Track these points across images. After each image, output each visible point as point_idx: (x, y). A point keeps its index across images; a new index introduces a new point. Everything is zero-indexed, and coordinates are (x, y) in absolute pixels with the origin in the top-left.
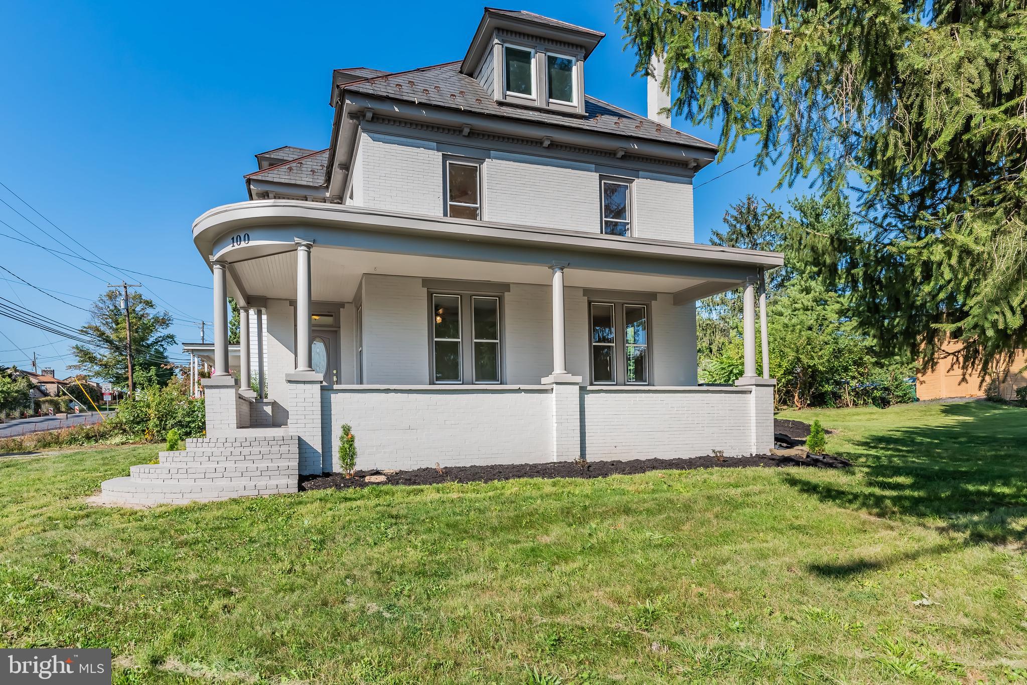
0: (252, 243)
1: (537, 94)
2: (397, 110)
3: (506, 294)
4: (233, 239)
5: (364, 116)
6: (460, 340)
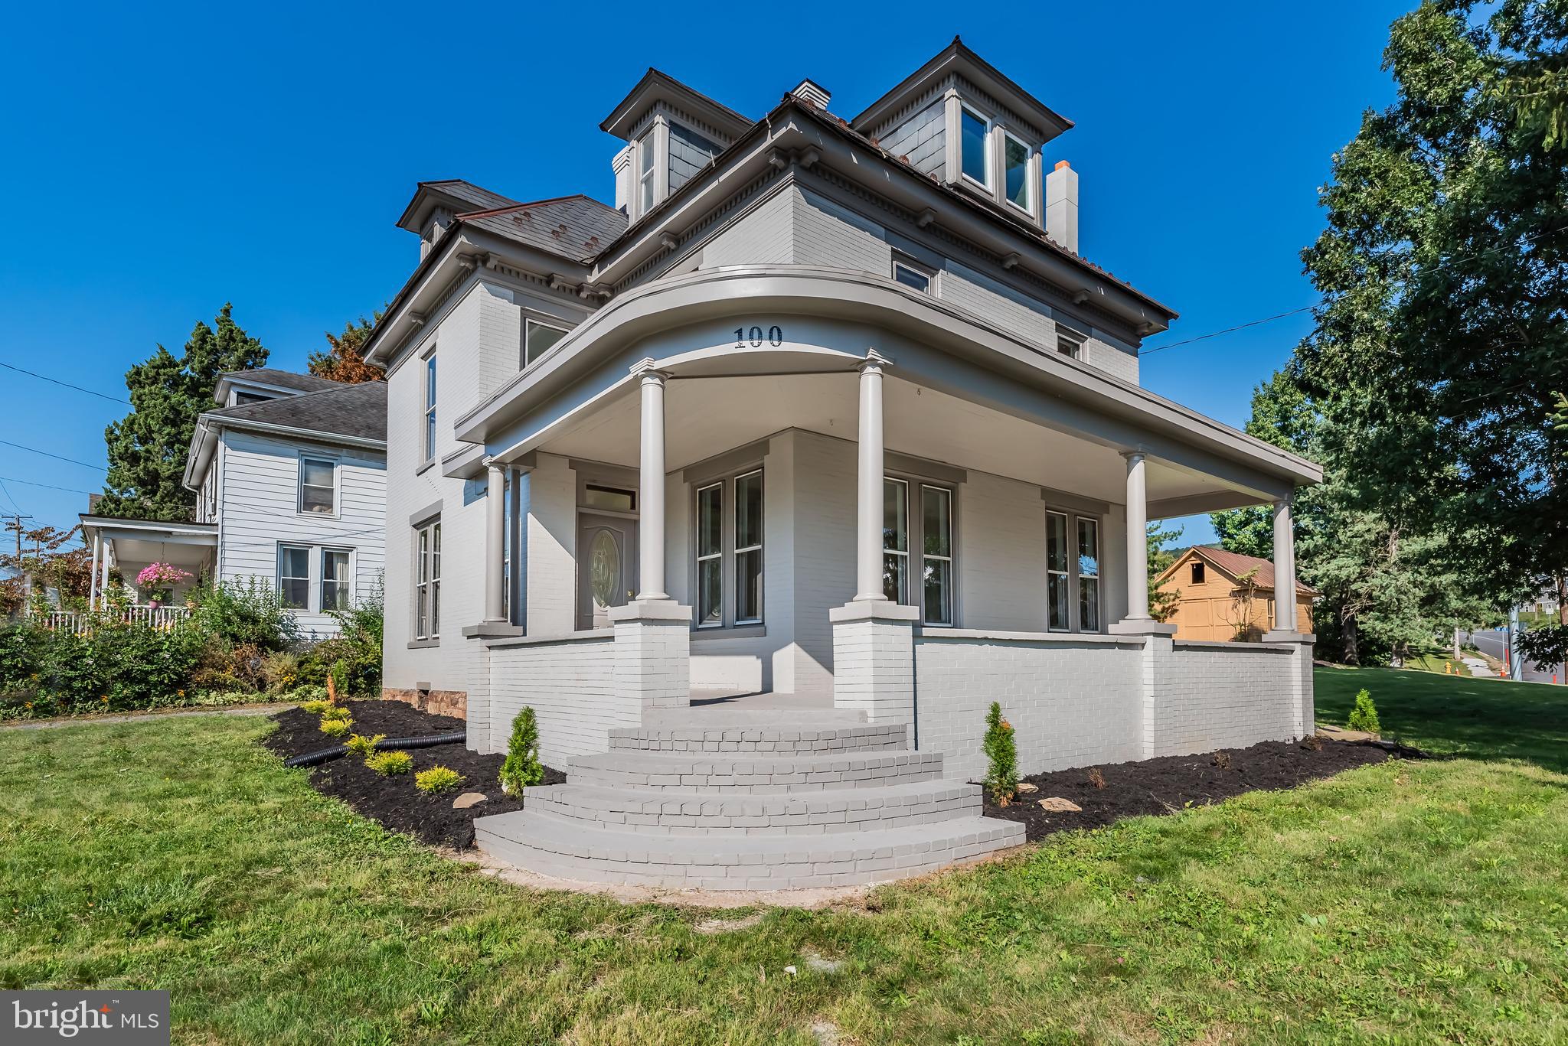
0: (786, 346)
1: (992, 184)
2: (855, 160)
3: (963, 484)
4: (740, 332)
5: (799, 158)
6: (907, 554)
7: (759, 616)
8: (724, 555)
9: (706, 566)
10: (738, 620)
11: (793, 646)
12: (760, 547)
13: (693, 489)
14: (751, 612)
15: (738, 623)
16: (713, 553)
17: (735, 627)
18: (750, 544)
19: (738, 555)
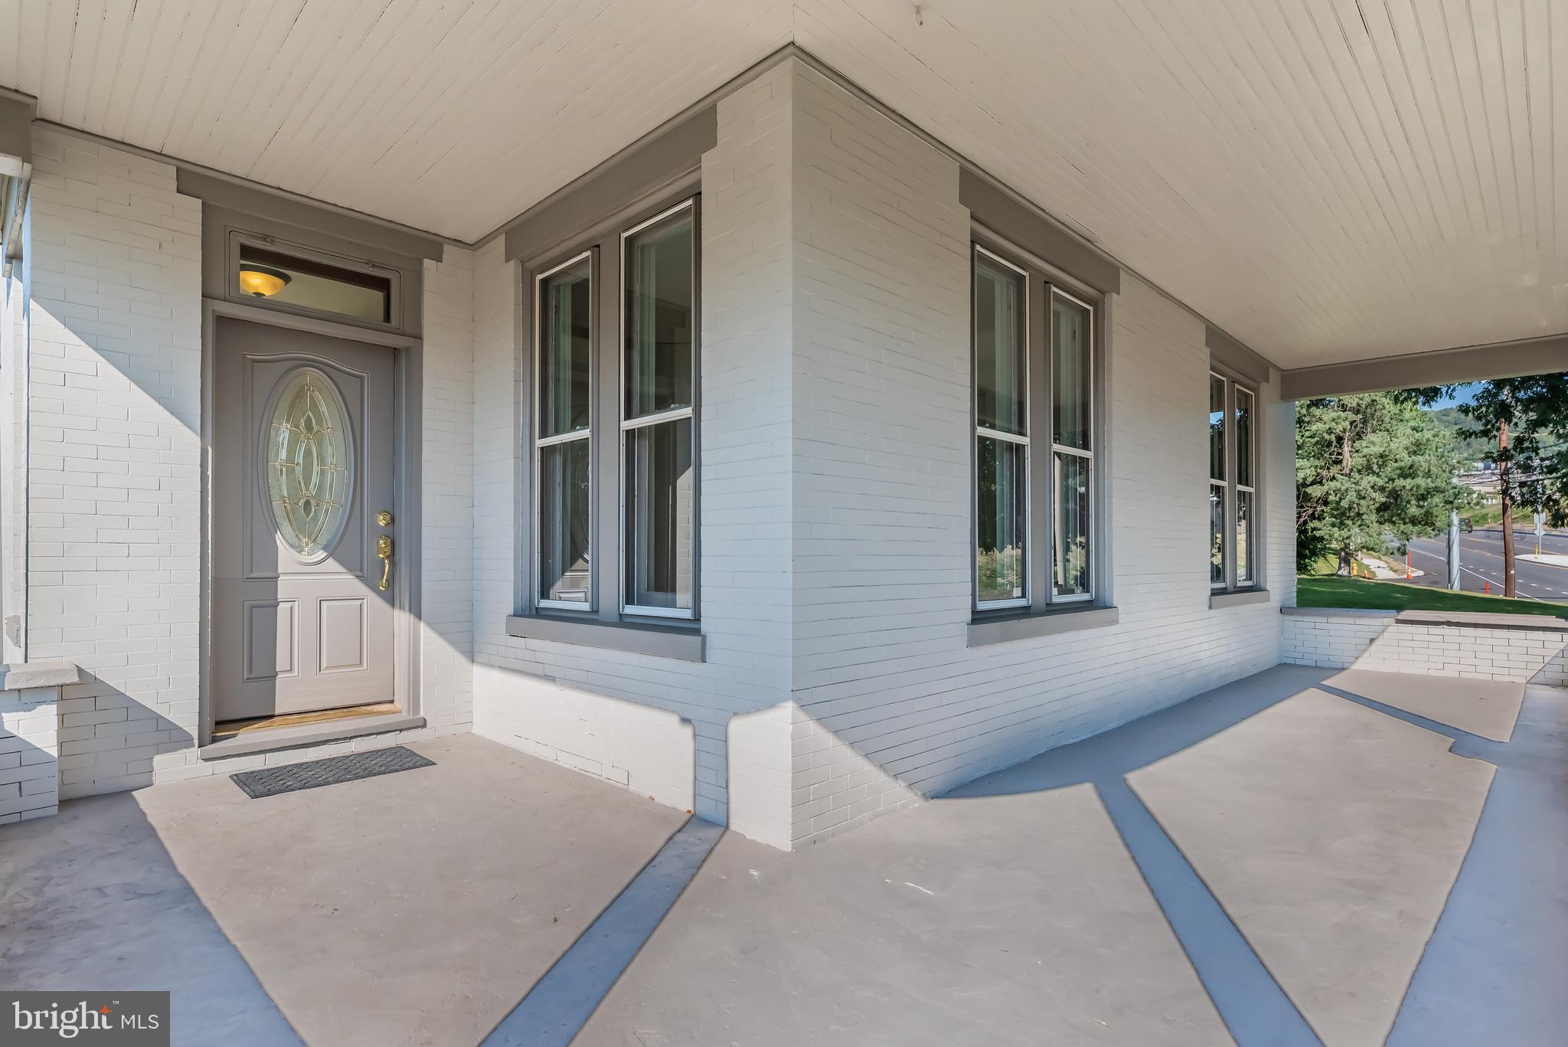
3: (1113, 296)
6: (1025, 440)
7: (684, 597)
8: (596, 432)
9: (558, 460)
10: (629, 600)
11: (787, 710)
12: (686, 412)
13: (528, 276)
14: (663, 581)
15: (630, 610)
16: (573, 428)
17: (623, 621)
18: (662, 404)
19: (630, 433)
